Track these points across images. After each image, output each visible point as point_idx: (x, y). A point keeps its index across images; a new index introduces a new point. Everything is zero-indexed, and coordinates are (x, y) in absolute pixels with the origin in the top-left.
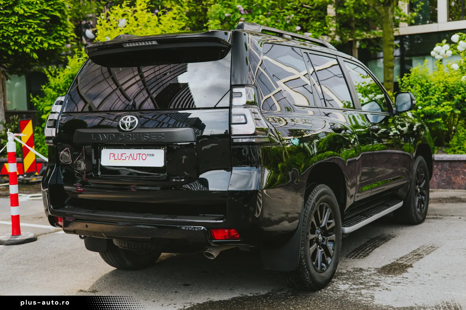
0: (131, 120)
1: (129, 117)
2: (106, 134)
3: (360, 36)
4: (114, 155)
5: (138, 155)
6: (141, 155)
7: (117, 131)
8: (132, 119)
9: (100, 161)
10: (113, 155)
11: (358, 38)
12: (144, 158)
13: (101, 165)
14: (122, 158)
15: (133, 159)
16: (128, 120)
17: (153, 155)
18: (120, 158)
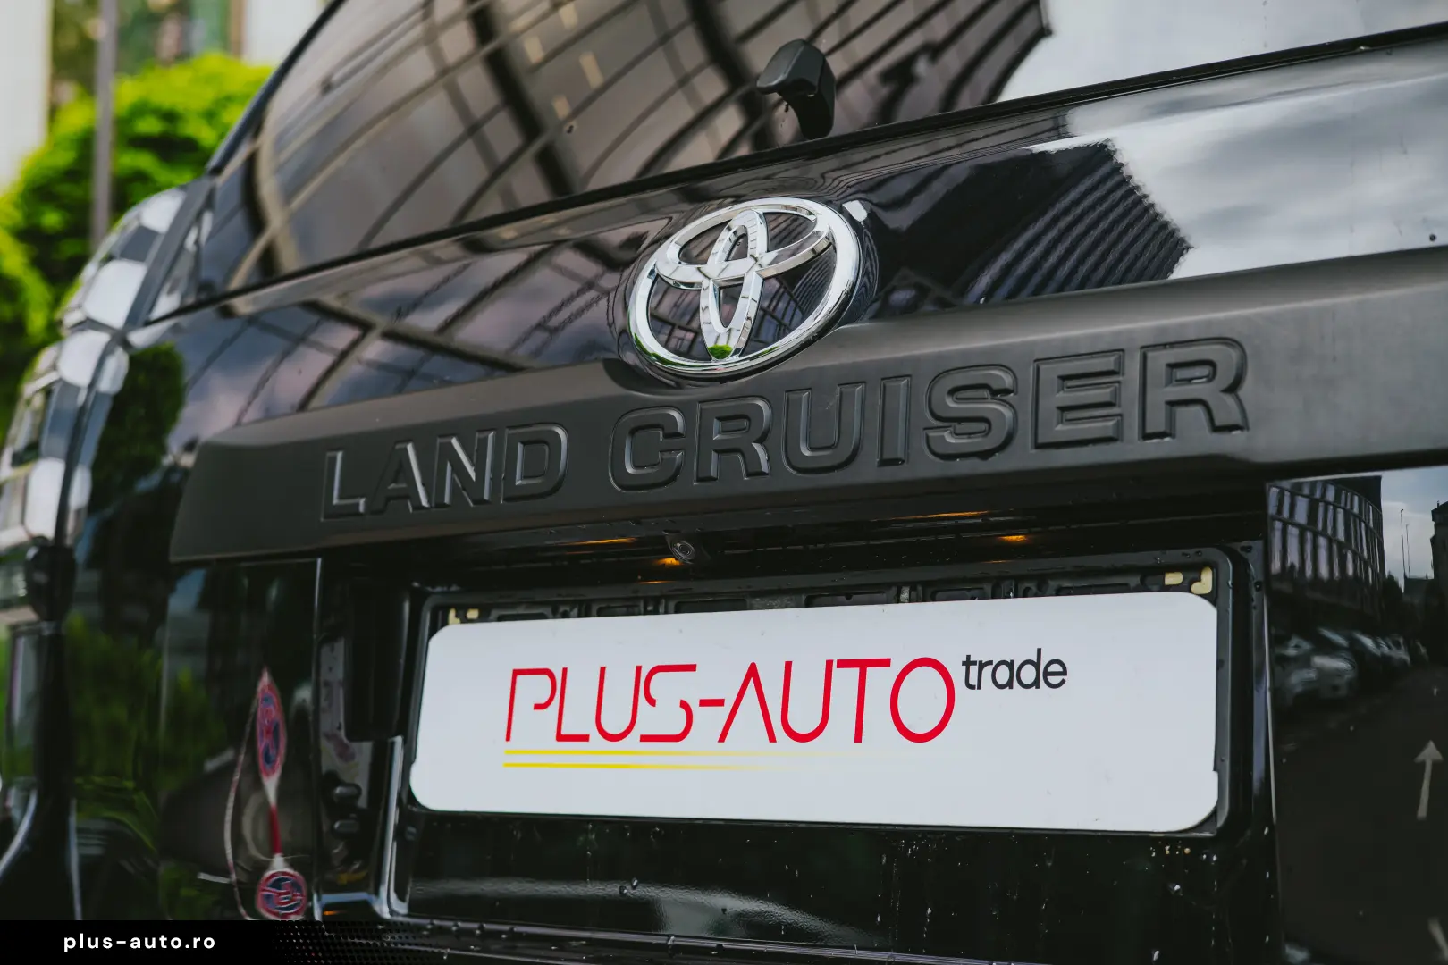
0: (775, 241)
1: (750, 217)
2: (469, 429)
4: (558, 684)
5: (846, 681)
6: (880, 681)
7: (595, 384)
8: (786, 231)
9: (409, 759)
10: (537, 688)
12: (921, 716)
13: (408, 798)
14: (649, 720)
15: (778, 726)
16: (740, 246)
17: (1049, 673)
18: (615, 720)
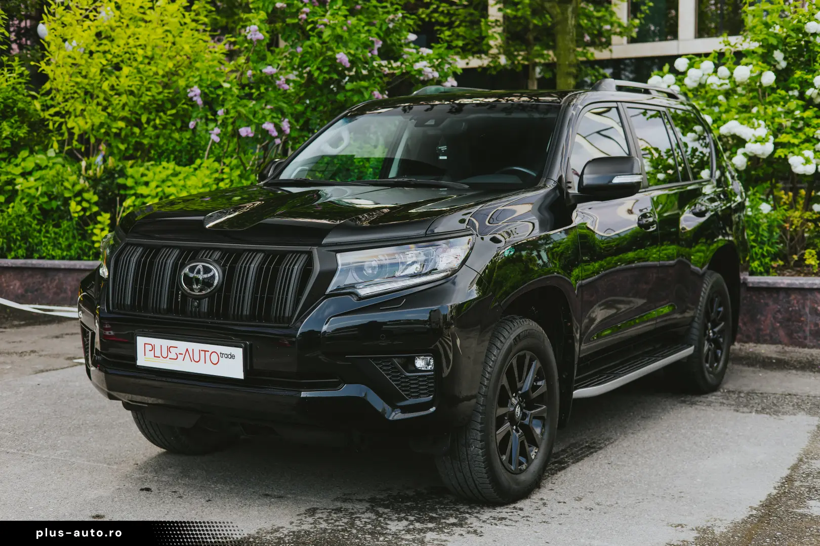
3: (542, 56)
11: (537, 60)
